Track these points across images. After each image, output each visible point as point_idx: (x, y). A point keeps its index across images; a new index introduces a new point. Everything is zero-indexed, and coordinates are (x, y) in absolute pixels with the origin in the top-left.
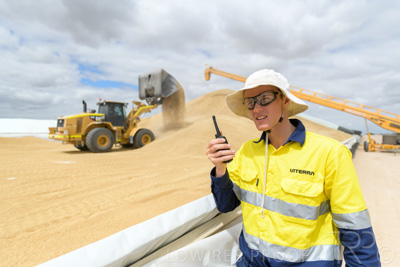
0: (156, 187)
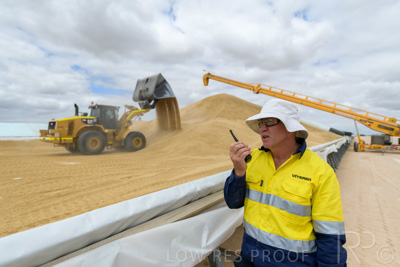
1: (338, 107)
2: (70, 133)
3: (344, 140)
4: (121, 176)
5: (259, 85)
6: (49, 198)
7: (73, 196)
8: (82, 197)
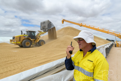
0: (44, 59)
1: (109, 31)
2: (20, 40)
3: (111, 43)
4: (33, 56)
5: (82, 24)
6: (8, 64)
7: (16, 63)
8: (19, 63)
